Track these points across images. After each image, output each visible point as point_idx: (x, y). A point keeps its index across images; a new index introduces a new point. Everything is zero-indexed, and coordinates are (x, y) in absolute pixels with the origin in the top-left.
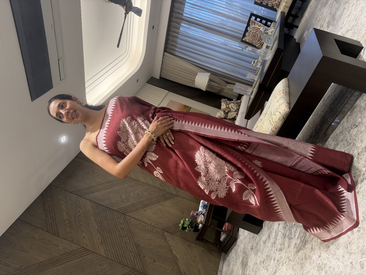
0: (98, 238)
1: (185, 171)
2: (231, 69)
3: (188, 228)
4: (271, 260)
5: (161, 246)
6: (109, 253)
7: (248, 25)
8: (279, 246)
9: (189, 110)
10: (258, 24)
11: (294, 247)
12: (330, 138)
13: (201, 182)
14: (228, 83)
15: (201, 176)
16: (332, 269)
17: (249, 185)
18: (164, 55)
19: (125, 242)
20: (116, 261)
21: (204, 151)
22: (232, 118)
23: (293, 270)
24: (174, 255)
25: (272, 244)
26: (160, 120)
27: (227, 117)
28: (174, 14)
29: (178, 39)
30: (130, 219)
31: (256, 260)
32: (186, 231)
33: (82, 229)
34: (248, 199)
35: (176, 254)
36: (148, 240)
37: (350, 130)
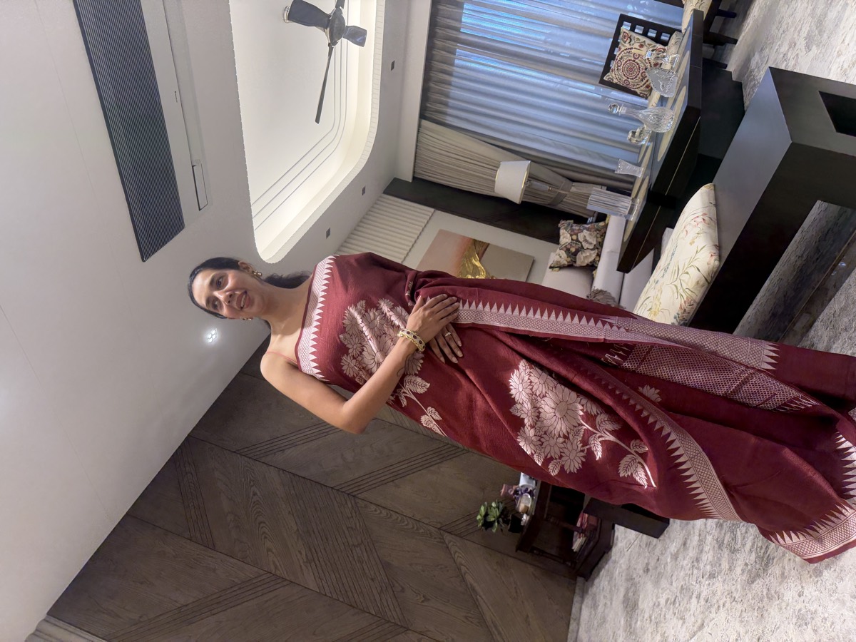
0: (300, 552)
1: (489, 416)
2: (578, 148)
3: (496, 524)
4: (691, 598)
5: (438, 566)
6: (325, 584)
7: (615, 44)
8: (708, 567)
9: (483, 249)
10: (638, 39)
11: (743, 571)
12: (820, 321)
13: (526, 439)
14: (573, 180)
15: (523, 425)
16: (829, 624)
17: (633, 442)
18: (419, 126)
19: (359, 558)
20: (341, 600)
21: (528, 370)
22: (588, 265)
23: (742, 622)
24: (470, 586)
25: (693, 562)
26: (428, 306)
27: (575, 262)
28: (438, 31)
29: (452, 88)
30: (366, 506)
31: (657, 597)
32: (494, 531)
33: (264, 533)
34: (632, 474)
35: (472, 582)
36: (409, 552)
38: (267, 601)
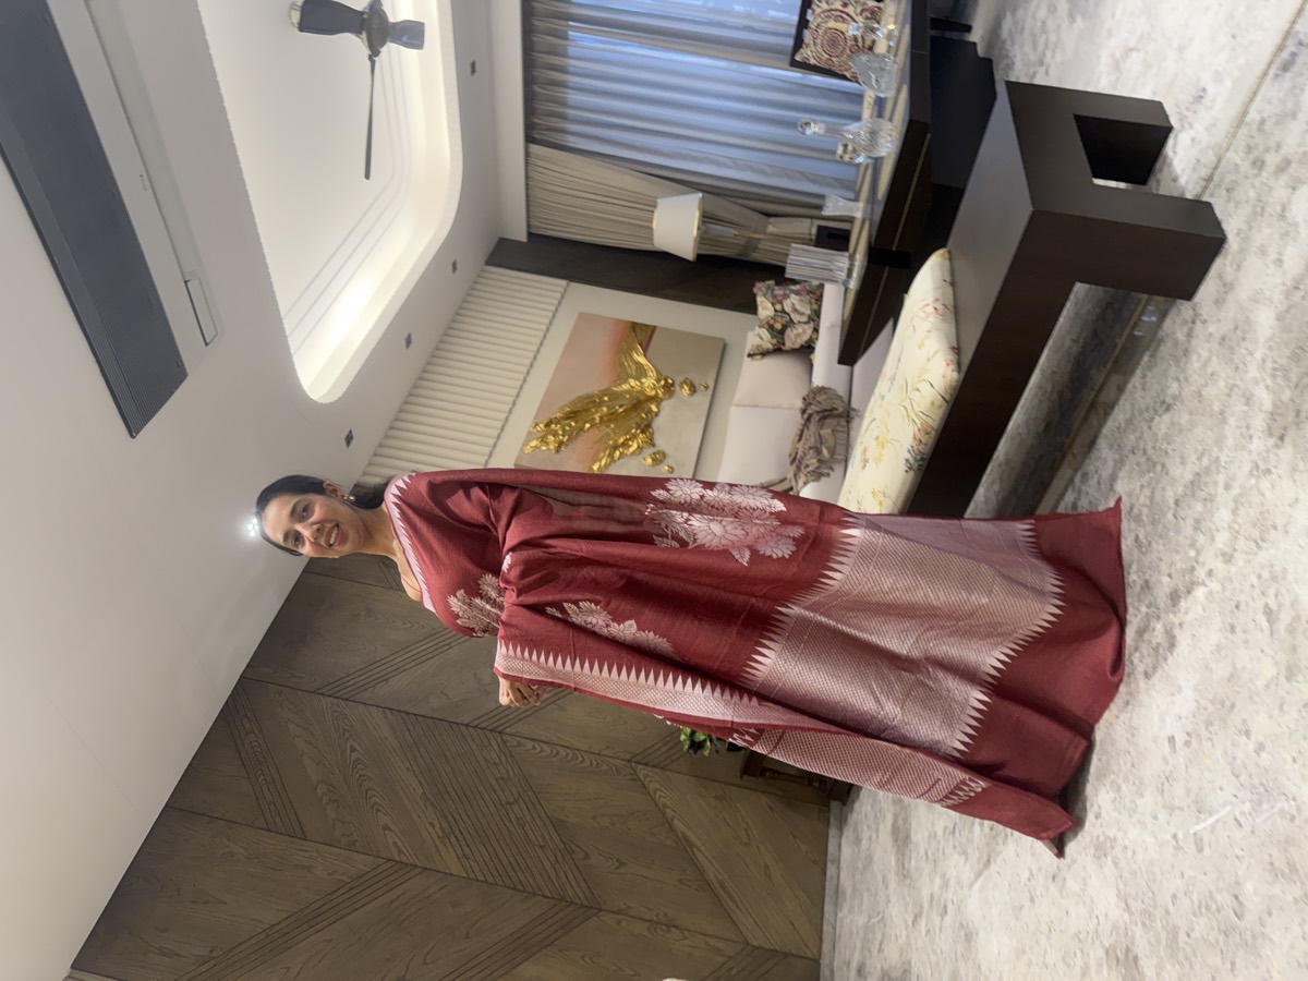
0: (431, 824)
2: (770, 166)
3: (709, 743)
5: (633, 814)
6: (473, 864)
9: (648, 336)
12: (1103, 437)
14: (769, 215)
18: (527, 154)
19: (518, 819)
20: (500, 883)
22: (802, 346)
24: (680, 835)
27: (784, 344)
28: (536, 5)
29: (570, 91)
30: (519, 744)
32: (706, 753)
33: (375, 803)
35: (683, 828)
36: (588, 800)
37: (1152, 419)
38: (393, 901)
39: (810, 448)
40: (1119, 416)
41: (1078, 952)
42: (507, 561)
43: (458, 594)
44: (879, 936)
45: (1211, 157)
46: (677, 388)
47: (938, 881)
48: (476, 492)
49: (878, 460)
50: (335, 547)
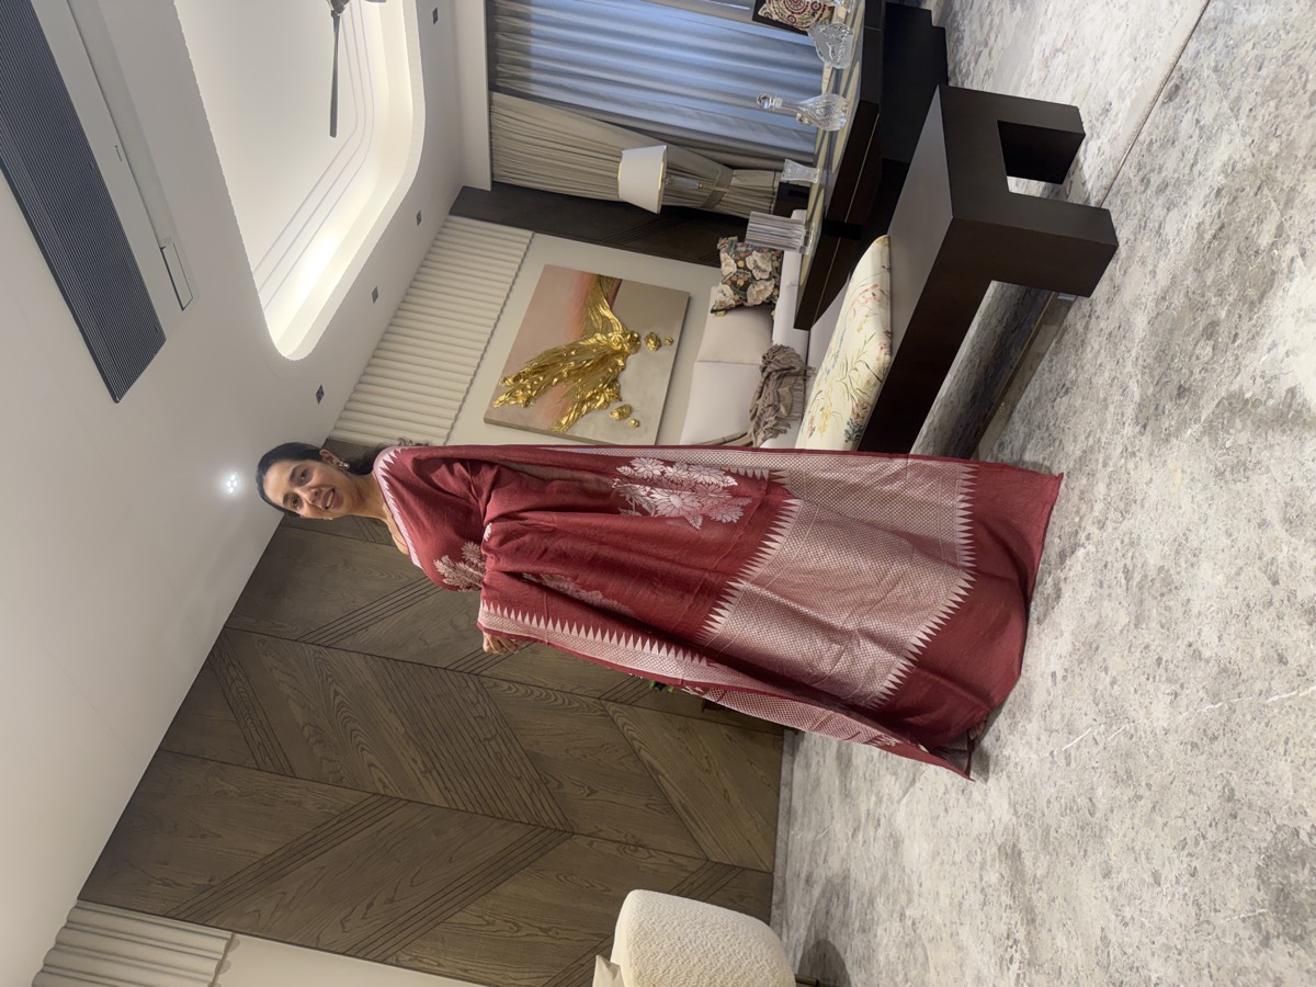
0: (413, 760)
2: (734, 119)
5: (603, 746)
6: (454, 795)
9: (614, 289)
12: (1017, 412)
14: (733, 167)
18: (490, 102)
19: (496, 753)
20: (480, 812)
22: (763, 303)
24: (647, 764)
27: (746, 300)
29: (532, 39)
30: (495, 685)
33: (360, 743)
35: (650, 759)
36: (561, 734)
37: (1055, 399)
38: (379, 832)
39: (769, 406)
40: (1030, 394)
41: (979, 851)
42: (488, 530)
43: (443, 559)
44: (824, 849)
45: (1110, 169)
46: (643, 342)
47: (873, 799)
48: (458, 467)
49: (822, 429)
50: (331, 510)
